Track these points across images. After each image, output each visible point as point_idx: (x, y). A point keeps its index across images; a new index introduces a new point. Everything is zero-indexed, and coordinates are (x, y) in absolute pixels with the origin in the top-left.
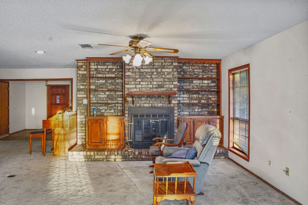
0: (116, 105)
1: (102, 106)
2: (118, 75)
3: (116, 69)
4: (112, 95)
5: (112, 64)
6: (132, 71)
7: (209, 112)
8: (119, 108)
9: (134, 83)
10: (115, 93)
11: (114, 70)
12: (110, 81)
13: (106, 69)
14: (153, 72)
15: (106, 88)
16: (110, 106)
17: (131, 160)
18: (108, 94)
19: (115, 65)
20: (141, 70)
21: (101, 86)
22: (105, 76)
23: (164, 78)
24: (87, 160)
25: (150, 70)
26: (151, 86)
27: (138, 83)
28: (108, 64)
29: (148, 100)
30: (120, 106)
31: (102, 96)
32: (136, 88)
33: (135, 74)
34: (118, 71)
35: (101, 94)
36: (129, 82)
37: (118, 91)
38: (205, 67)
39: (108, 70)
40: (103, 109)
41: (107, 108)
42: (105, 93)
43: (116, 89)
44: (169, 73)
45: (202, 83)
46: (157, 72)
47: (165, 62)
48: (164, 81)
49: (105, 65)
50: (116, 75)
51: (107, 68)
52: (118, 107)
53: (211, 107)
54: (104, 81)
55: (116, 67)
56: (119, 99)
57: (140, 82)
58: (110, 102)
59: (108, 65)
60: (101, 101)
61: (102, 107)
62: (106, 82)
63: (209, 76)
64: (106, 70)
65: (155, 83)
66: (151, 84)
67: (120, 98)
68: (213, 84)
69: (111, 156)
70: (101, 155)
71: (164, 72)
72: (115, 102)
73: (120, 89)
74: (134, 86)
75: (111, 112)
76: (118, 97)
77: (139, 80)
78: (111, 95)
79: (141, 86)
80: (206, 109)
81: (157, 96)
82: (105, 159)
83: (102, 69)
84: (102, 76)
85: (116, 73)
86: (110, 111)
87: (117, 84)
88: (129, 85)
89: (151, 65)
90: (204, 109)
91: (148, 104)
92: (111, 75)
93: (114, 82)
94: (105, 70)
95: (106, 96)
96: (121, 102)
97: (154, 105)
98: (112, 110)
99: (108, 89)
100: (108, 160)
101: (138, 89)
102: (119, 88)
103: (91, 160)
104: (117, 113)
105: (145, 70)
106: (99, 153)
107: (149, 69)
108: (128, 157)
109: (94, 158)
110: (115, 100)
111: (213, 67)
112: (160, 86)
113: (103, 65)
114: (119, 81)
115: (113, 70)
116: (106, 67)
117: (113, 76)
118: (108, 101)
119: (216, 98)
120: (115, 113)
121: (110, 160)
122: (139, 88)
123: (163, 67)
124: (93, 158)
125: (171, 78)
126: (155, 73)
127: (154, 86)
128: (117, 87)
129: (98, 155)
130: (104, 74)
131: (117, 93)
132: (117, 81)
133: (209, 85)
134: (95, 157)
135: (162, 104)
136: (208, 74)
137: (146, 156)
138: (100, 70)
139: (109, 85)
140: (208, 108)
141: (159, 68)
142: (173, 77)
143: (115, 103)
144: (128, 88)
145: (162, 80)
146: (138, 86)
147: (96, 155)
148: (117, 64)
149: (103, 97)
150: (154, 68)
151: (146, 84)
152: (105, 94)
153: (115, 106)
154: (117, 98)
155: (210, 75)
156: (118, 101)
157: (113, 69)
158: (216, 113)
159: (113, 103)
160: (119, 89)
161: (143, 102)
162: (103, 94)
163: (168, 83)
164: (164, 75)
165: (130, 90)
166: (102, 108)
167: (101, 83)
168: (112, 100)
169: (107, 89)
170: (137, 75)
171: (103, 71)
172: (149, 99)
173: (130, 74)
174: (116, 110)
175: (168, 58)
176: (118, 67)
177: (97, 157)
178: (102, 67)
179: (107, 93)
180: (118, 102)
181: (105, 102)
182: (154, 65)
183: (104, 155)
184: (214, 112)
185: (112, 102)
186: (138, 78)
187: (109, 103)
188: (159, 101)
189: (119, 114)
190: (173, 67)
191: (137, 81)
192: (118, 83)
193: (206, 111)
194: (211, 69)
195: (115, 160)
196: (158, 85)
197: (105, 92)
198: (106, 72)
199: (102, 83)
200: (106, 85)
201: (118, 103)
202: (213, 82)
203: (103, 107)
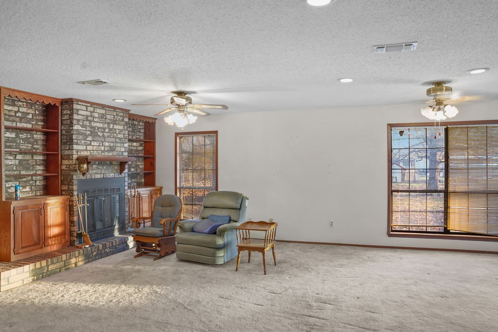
0: (34, 178)
1: (10, 181)
2: (36, 126)
3: (33, 114)
4: (28, 160)
5: (27, 105)
6: (81, 124)
7: (137, 182)
8: (38, 183)
9: (85, 143)
10: (32, 157)
11: (30, 116)
12: (24, 136)
13: (16, 112)
14: (104, 129)
15: (16, 148)
16: (24, 179)
17: (94, 258)
18: (21, 158)
19: (31, 108)
20: (92, 123)
21: (8, 144)
22: (14, 125)
23: (116, 138)
24: (35, 277)
25: (101, 125)
26: (102, 148)
27: (89, 142)
28: (20, 103)
29: (99, 169)
30: (40, 180)
31: (10, 163)
32: (86, 150)
33: (85, 129)
34: (37, 120)
35: (8, 159)
36: (79, 141)
37: (36, 153)
38: (134, 125)
39: (19, 114)
40: (12, 186)
41: (19, 183)
42: (16, 157)
43: (34, 151)
44: (121, 131)
45: (132, 146)
46: (110, 129)
47: (117, 115)
48: (116, 142)
49: (14, 105)
50: (32, 126)
51: (19, 111)
52: (36, 181)
53: (139, 176)
54: (13, 135)
55: (34, 112)
56: (38, 167)
57: (91, 141)
58: (23, 173)
59: (20, 106)
60: (9, 171)
61: (10, 183)
62: (17, 136)
63: (138, 137)
64: (17, 115)
65: (107, 144)
66: (102, 146)
67: (39, 165)
68: (141, 148)
69: (70, 261)
70: (57, 262)
71: (116, 129)
72: (32, 173)
73: (40, 151)
74: (84, 147)
75: (26, 192)
76: (36, 164)
77: (90, 138)
78: (25, 160)
79: (92, 147)
80: (135, 180)
81: (108, 163)
82: (64, 268)
83: (9, 111)
84: (11, 125)
85: (34, 123)
86: (24, 190)
87: (34, 142)
88: (78, 146)
89: (103, 118)
90: (133, 180)
91: (99, 174)
92: (25, 125)
93: (30, 138)
94: (15, 114)
95: (17, 162)
96: (42, 173)
97: (106, 176)
98: (27, 187)
99: (21, 150)
100: (67, 267)
101: (89, 151)
102: (37, 149)
103: (43, 276)
104: (34, 192)
105: (96, 123)
106: (55, 260)
107: (101, 123)
108: (91, 256)
109: (48, 271)
110: (33, 170)
111: (141, 126)
112: (112, 149)
113: (12, 105)
114: (38, 136)
115: (28, 117)
116: (16, 109)
117: (29, 126)
118: (20, 171)
119: (143, 166)
120: (32, 191)
121: (70, 266)
122: (91, 150)
123: (114, 122)
124: (46, 271)
125: (122, 138)
126: (107, 130)
127: (106, 149)
128: (35, 147)
129: (53, 263)
130: (13, 121)
131: (35, 157)
132: (35, 136)
133: (138, 149)
134: (48, 268)
135: (113, 174)
136: (137, 135)
137: (110, 248)
138: (7, 112)
139: (21, 142)
140: (136, 178)
141: (111, 123)
142: (124, 136)
143: (32, 175)
144: (78, 150)
145: (113, 140)
146: (89, 148)
147: (50, 265)
148: (35, 107)
149: (12, 165)
150: (106, 123)
151: (98, 144)
152: (15, 159)
153: (32, 180)
154: (35, 167)
155: (139, 135)
156: (36, 170)
157: (28, 114)
158: (143, 184)
159: (29, 175)
160: (38, 151)
161: (95, 171)
162: (12, 158)
163: (119, 145)
164: (116, 133)
165: (79, 153)
166: (10, 186)
167: (8, 137)
168: (27, 169)
169: (18, 150)
170: (88, 131)
171: (11, 116)
172: (100, 167)
173: (80, 128)
174: (33, 187)
175: (120, 111)
176: (37, 113)
177: (51, 267)
178: (10, 108)
179: (19, 157)
180: (37, 173)
181: (16, 173)
182: (106, 118)
183: (62, 261)
184: (141, 183)
185: (27, 174)
186: (89, 135)
187: (23, 175)
188: (111, 171)
189: (39, 194)
190: (124, 123)
191: (88, 139)
192: (36, 141)
193: (135, 182)
194: (139, 129)
195: (76, 266)
196: (110, 147)
197: (16, 155)
198: (18, 119)
199: (10, 139)
200: (16, 143)
201: (36, 175)
202: (141, 145)
203: (12, 183)
